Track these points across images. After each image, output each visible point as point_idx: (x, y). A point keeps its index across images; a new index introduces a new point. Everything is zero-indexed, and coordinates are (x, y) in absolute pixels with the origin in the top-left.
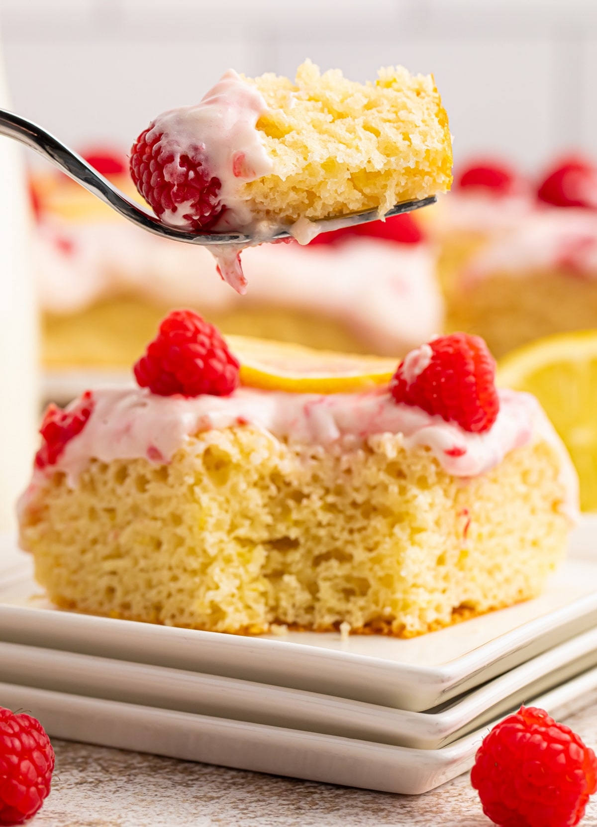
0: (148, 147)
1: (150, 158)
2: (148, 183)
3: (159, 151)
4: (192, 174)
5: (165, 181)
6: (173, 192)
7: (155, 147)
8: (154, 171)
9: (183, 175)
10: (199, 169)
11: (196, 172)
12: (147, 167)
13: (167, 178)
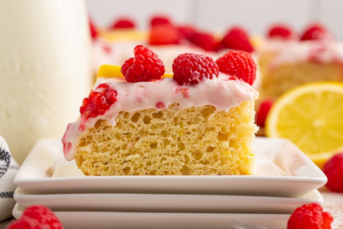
0: (212, 73)
1: (208, 71)
2: (201, 64)
3: (207, 76)
4: (190, 80)
5: (196, 70)
6: (191, 70)
7: (209, 76)
8: (202, 69)
9: (192, 78)
10: (189, 84)
11: (189, 82)
12: (206, 68)
13: (197, 72)
